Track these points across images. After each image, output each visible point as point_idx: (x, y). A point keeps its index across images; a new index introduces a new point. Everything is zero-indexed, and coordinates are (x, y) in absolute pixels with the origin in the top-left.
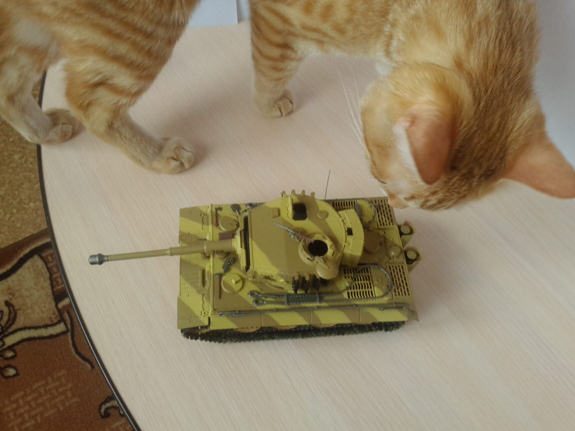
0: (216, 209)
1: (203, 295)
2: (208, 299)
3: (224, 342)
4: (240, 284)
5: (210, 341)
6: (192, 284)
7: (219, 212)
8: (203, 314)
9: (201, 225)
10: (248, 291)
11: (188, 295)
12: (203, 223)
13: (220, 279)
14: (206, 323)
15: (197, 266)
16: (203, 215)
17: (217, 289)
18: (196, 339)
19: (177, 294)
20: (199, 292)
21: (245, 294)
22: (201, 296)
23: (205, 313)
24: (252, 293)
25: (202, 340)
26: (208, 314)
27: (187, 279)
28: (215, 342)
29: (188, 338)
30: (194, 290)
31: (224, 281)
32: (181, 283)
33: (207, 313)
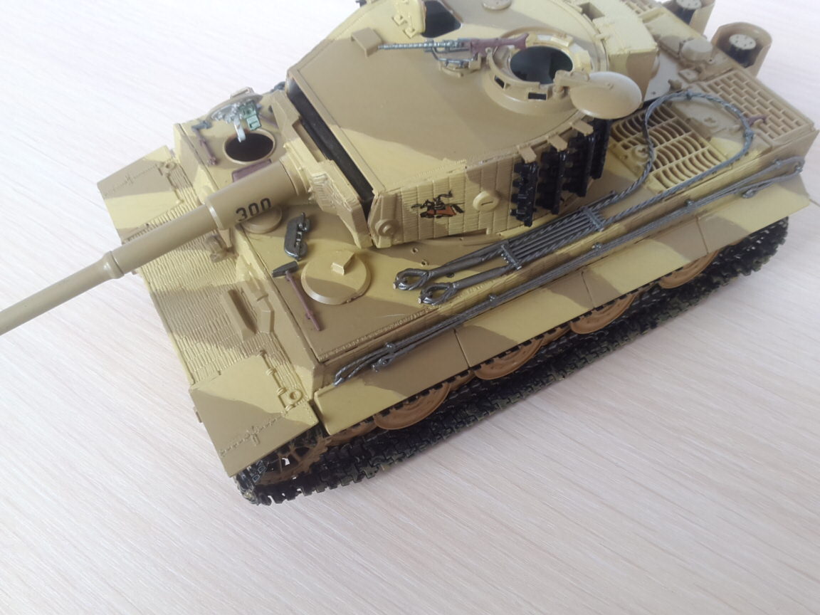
0: (197, 129)
1: (264, 353)
2: (285, 356)
3: (371, 475)
4: (361, 272)
5: (333, 486)
6: (215, 340)
7: (207, 133)
8: (289, 401)
9: (173, 193)
10: (393, 276)
11: (219, 372)
12: (175, 187)
13: (297, 282)
14: (312, 421)
15: (208, 291)
16: (165, 170)
17: (301, 309)
18: (291, 495)
19: (185, 385)
20: (246, 351)
21: (387, 290)
22: (259, 357)
23: (292, 396)
24: (407, 278)
25: (308, 491)
26: (302, 396)
27: (197, 336)
28: (346, 484)
29: (267, 502)
30: (232, 352)
31: (309, 280)
32: (181, 353)
33: (298, 394)
